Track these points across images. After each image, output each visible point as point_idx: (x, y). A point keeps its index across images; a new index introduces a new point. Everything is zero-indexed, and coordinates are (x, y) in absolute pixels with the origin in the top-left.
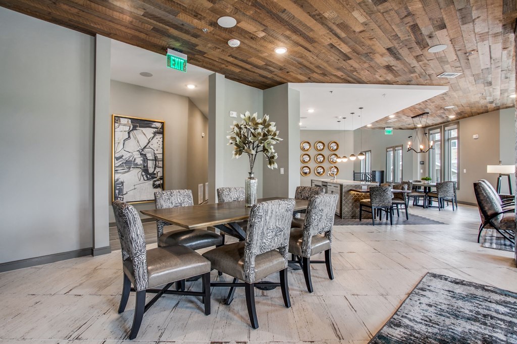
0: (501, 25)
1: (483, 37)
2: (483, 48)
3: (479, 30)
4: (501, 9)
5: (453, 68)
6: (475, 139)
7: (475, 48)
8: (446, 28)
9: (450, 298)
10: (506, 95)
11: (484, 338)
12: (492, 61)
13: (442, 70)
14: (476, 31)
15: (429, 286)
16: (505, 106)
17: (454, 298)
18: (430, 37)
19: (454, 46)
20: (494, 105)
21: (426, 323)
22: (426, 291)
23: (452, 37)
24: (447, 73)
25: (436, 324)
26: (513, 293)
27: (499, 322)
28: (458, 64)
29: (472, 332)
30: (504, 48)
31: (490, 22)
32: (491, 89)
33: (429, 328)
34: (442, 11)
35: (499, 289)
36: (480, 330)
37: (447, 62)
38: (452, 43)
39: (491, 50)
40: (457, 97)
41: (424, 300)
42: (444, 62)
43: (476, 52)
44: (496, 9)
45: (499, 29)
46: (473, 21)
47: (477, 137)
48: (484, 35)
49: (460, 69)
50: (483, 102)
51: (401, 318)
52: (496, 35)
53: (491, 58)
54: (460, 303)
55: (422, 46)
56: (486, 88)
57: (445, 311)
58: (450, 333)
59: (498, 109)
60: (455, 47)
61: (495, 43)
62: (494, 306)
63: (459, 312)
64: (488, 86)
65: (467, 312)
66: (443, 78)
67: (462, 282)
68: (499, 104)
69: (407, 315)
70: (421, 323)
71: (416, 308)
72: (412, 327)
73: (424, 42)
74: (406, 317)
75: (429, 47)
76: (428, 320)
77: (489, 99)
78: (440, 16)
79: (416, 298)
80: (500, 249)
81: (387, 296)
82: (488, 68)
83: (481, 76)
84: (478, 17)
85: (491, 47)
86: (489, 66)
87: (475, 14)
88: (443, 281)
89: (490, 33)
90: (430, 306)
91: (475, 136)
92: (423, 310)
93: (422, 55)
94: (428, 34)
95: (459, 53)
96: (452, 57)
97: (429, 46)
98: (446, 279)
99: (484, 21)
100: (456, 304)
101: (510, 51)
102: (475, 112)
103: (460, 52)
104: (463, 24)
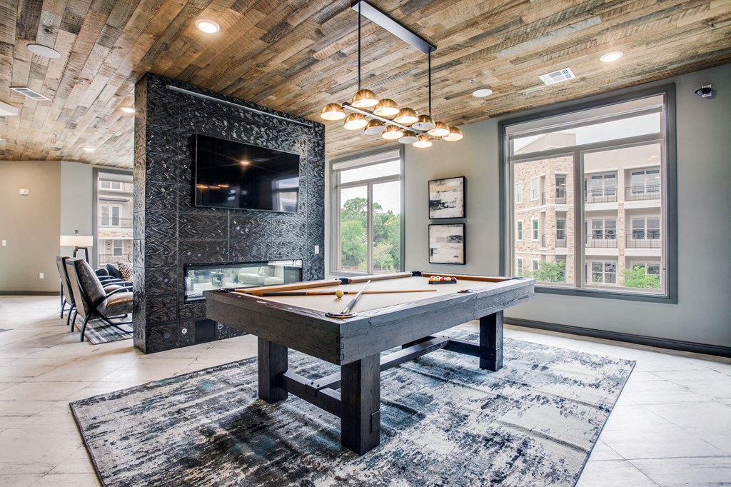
0: (132, 69)
1: (106, 70)
2: (99, 82)
3: (110, 62)
4: (143, 54)
5: (44, 88)
6: (22, 195)
7: (90, 78)
8: (77, 34)
9: (132, 417)
10: (80, 145)
11: (201, 431)
12: (97, 101)
13: (26, 83)
14: (107, 60)
15: (95, 418)
16: (69, 158)
17: (136, 413)
18: (47, 31)
19: (69, 61)
20: (58, 153)
21: (146, 458)
22: (98, 426)
23: (75, 49)
24: (30, 90)
25: (155, 451)
26: (170, 379)
27: (192, 410)
28: (55, 86)
29: (188, 433)
30: (117, 95)
31: (125, 60)
32: (70, 134)
33: (156, 460)
34: (90, 11)
35: (159, 381)
36: (191, 427)
37: (43, 76)
38: (69, 57)
39: (105, 90)
40: (17, 128)
41: (112, 438)
42: (39, 73)
43: (88, 83)
44: (140, 51)
45: (127, 74)
46: (113, 48)
47: (27, 193)
48: (110, 69)
49: (53, 93)
50: (48, 145)
51: (116, 477)
52: (120, 77)
53: (97, 98)
54: (148, 415)
55: (23, 34)
56: (66, 130)
57: (146, 432)
58: (177, 449)
59: (59, 159)
60: (70, 63)
61: (113, 85)
62: (172, 399)
63: (158, 423)
64: (70, 128)
65: (163, 419)
66: (18, 94)
67: (122, 393)
68: (66, 152)
69: (117, 469)
70: (142, 463)
71: (115, 452)
72: (140, 475)
73: (32, 31)
74: (120, 471)
75: (34, 42)
76: (144, 454)
77: (59, 144)
78: (83, 16)
79: (100, 442)
80: (112, 341)
81: (55, 470)
82: (85, 108)
83: (71, 114)
84: (120, 48)
85: (107, 87)
86: (88, 106)
87: (120, 41)
88: (102, 403)
89: (117, 72)
90: (126, 438)
91: (22, 191)
92: (125, 448)
93: (13, 46)
94: (48, 24)
95: (68, 73)
96: (54, 73)
97: (35, 39)
98: (103, 399)
99: (122, 55)
100: (145, 418)
101: (119, 100)
102: (27, 156)
103: (70, 72)
104: (99, 44)
